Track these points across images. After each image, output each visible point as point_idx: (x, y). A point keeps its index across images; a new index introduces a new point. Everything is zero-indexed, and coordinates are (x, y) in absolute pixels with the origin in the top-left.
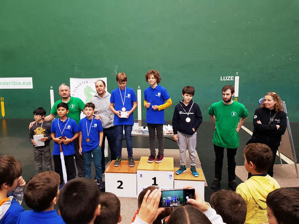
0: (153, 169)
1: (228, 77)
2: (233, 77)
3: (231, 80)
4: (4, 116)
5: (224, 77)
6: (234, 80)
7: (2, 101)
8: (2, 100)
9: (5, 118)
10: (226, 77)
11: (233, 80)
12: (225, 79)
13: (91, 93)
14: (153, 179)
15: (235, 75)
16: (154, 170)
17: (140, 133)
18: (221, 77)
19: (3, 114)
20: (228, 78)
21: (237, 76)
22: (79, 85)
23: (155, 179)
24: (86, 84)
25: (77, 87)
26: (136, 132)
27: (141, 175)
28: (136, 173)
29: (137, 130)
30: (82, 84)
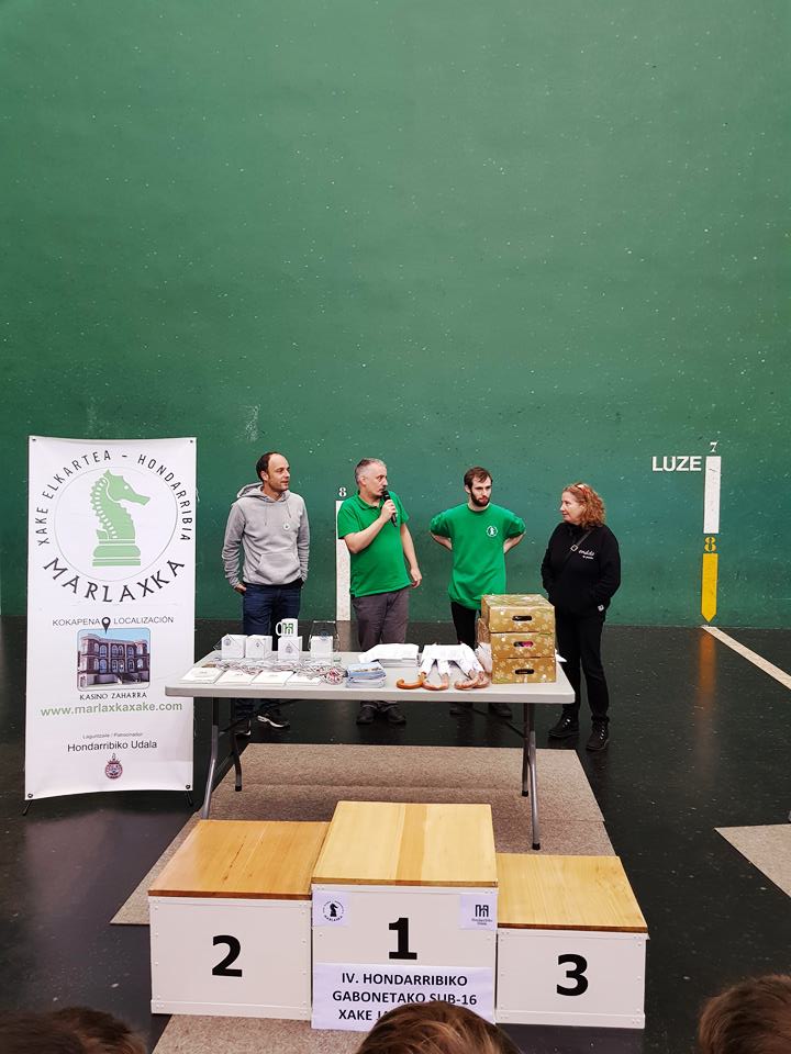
0: (394, 878)
1: (679, 458)
2: (700, 457)
3: (692, 469)
5: (665, 458)
6: (704, 470)
10: (674, 458)
11: (699, 469)
12: (670, 466)
13: (124, 503)
14: (392, 927)
15: (705, 452)
16: (399, 883)
17: (335, 683)
18: (655, 458)
20: (678, 462)
21: (713, 454)
22: (72, 468)
23: (401, 926)
24: (103, 464)
25: (62, 475)
26: (316, 680)
27: (333, 907)
28: (310, 897)
29: (327, 670)
30: (82, 462)
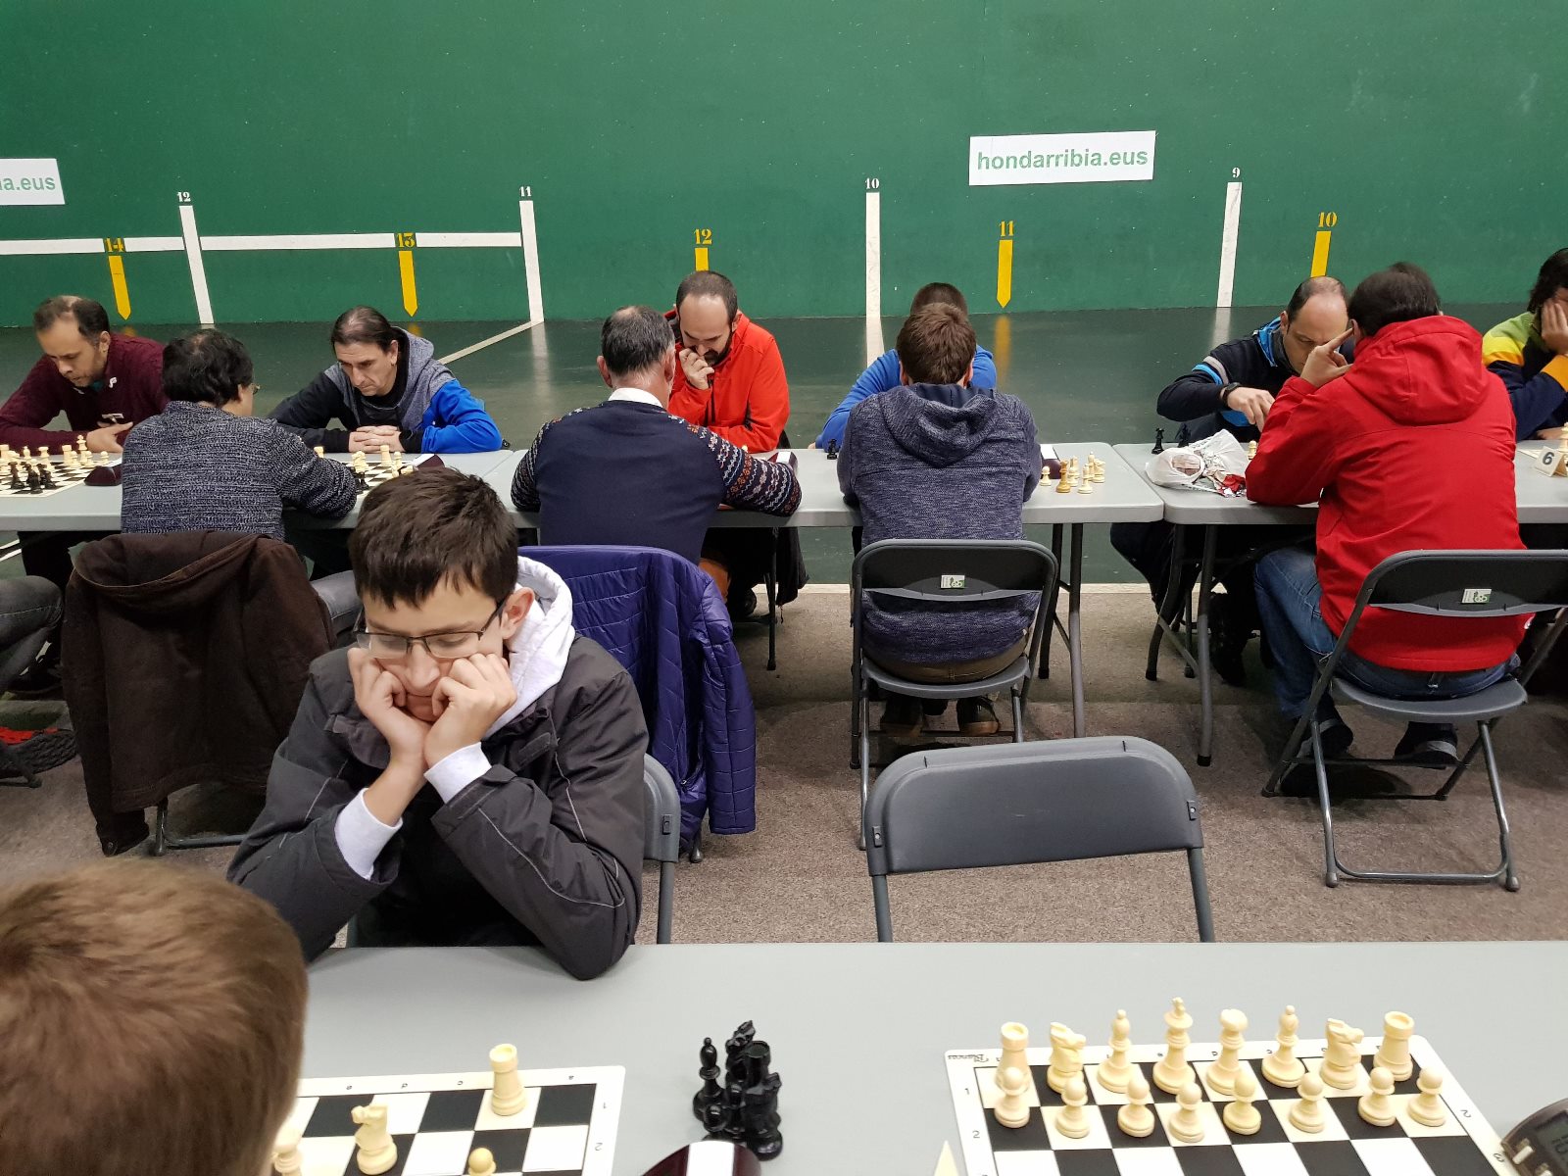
4: (1003, 306)
7: (1004, 238)
8: (1007, 232)
9: (1007, 312)
19: (1004, 295)
